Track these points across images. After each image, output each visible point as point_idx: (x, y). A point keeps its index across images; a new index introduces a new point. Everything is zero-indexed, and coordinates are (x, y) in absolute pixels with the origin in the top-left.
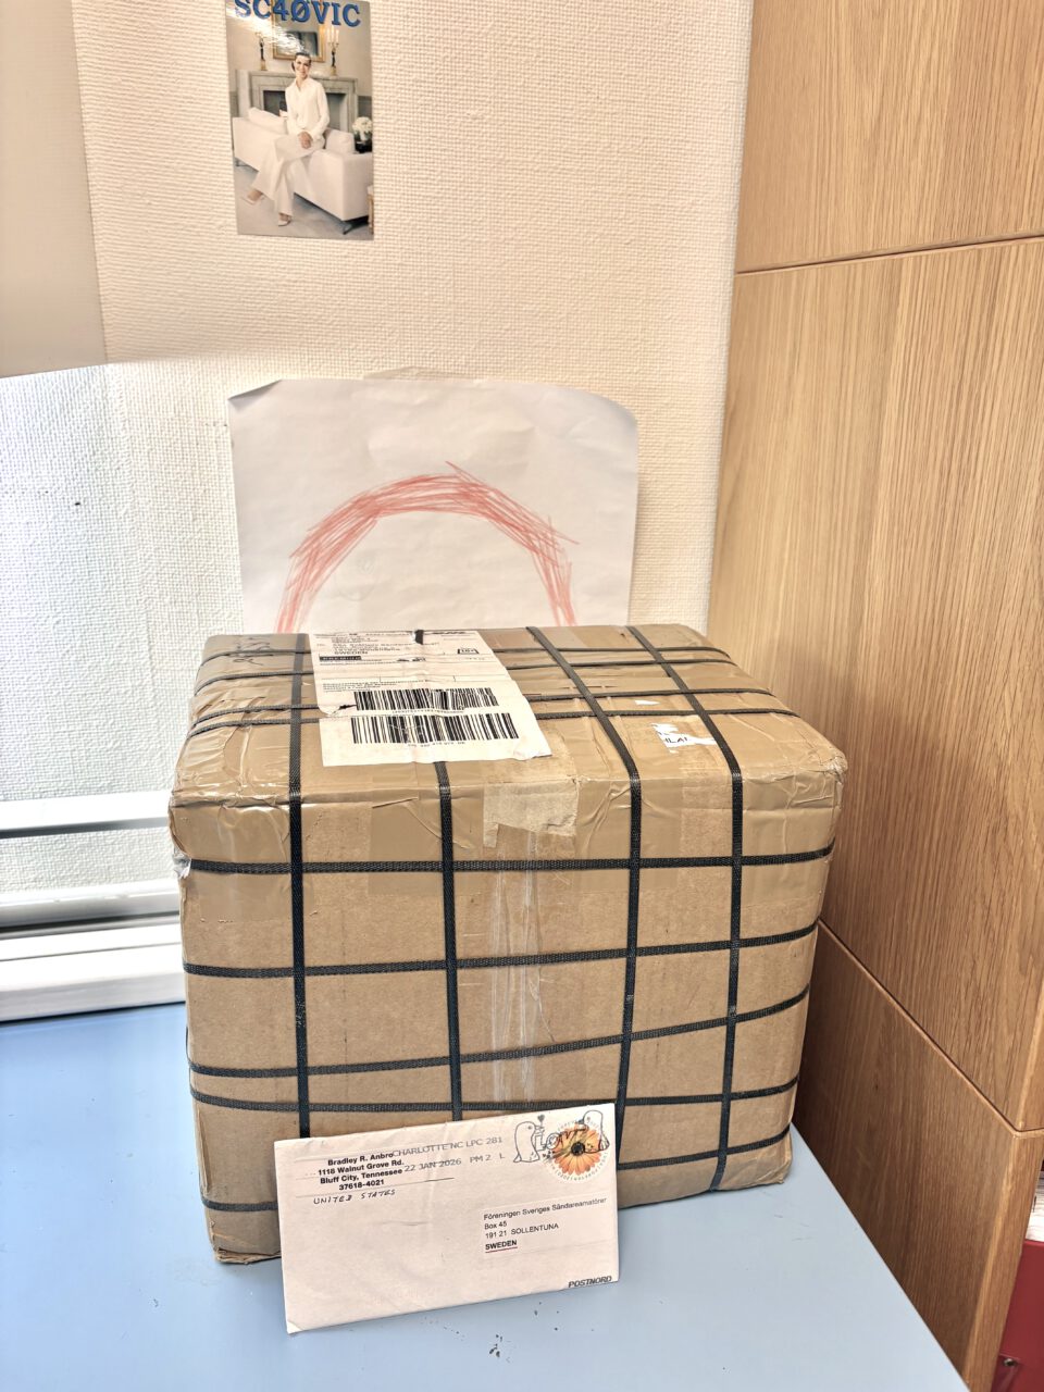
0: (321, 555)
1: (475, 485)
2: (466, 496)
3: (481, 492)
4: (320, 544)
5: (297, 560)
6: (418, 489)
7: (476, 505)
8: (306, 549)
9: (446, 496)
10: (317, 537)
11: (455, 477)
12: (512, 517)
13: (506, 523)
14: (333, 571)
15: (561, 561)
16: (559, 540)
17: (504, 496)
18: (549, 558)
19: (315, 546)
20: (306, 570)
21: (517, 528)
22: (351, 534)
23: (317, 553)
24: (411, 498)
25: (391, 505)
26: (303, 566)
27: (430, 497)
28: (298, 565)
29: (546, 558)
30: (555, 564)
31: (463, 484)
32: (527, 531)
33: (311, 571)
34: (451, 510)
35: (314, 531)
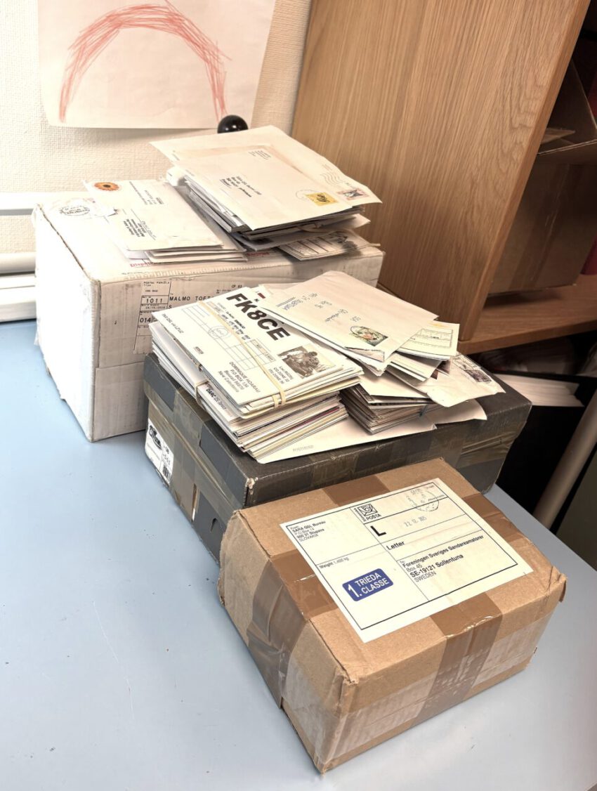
0: (87, 49)
1: (177, 15)
2: (171, 21)
3: (181, 20)
4: (86, 43)
5: (73, 51)
6: (145, 13)
7: (176, 28)
8: (77, 45)
9: (160, 20)
10: (84, 37)
11: (166, 8)
12: (196, 38)
13: (193, 42)
14: (94, 60)
15: (221, 70)
16: (221, 57)
17: (193, 25)
18: (215, 67)
19: (83, 43)
20: (78, 59)
21: (198, 46)
22: (105, 38)
23: (84, 48)
24: (140, 19)
25: (128, 21)
26: (77, 54)
27: (151, 19)
28: (73, 55)
29: (213, 67)
30: (217, 71)
31: (170, 13)
32: (204, 48)
33: (81, 59)
34: (162, 29)
35: (83, 33)
